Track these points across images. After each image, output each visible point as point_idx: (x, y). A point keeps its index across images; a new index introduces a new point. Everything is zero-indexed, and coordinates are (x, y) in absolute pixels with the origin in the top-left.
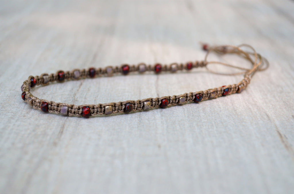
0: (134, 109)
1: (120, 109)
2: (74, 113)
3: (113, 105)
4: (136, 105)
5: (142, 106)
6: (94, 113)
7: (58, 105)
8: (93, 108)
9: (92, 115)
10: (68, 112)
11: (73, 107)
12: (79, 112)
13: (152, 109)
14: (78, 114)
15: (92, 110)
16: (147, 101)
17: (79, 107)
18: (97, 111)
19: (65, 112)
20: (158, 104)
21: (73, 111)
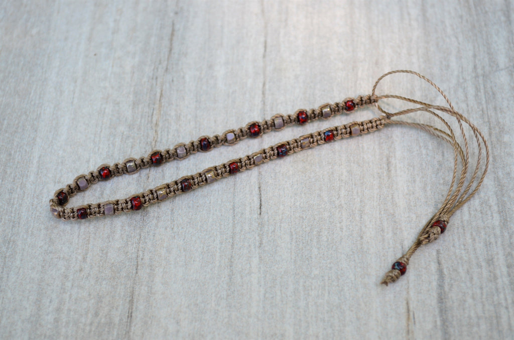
0: (195, 185)
1: (177, 190)
2: (122, 209)
3: (165, 186)
4: (196, 180)
5: (204, 179)
6: (145, 202)
7: (99, 206)
8: (144, 197)
9: (145, 205)
10: (114, 210)
11: (119, 203)
12: (127, 206)
13: (216, 180)
14: (127, 209)
15: (143, 200)
16: (209, 171)
17: (126, 200)
18: (150, 199)
19: (111, 211)
20: (226, 171)
21: (120, 207)
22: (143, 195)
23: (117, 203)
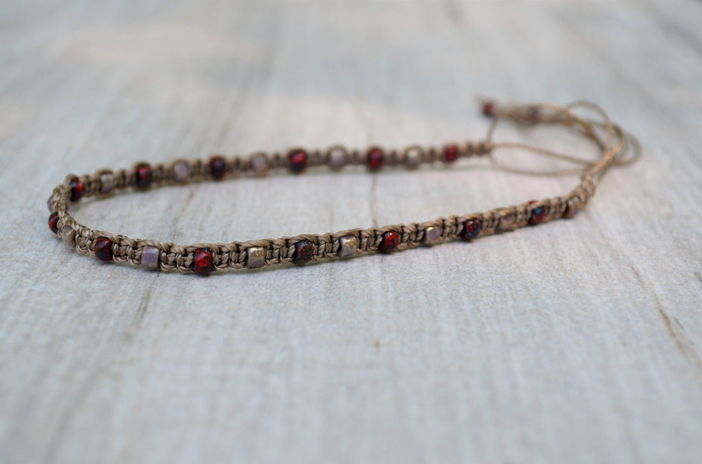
0: (318, 255)
1: (285, 255)
2: (175, 263)
3: (268, 244)
4: (322, 246)
5: (336, 249)
6: (220, 263)
7: (136, 245)
8: (220, 252)
9: (217, 268)
10: (159, 261)
11: (172, 250)
12: (185, 261)
13: (359, 256)
14: (184, 266)
15: (216, 258)
16: (349, 235)
17: (185, 250)
18: (230, 260)
19: (154, 262)
20: (374, 244)
21: (171, 258)
22: (220, 249)
23: (169, 249)
